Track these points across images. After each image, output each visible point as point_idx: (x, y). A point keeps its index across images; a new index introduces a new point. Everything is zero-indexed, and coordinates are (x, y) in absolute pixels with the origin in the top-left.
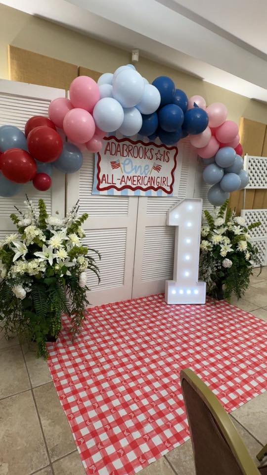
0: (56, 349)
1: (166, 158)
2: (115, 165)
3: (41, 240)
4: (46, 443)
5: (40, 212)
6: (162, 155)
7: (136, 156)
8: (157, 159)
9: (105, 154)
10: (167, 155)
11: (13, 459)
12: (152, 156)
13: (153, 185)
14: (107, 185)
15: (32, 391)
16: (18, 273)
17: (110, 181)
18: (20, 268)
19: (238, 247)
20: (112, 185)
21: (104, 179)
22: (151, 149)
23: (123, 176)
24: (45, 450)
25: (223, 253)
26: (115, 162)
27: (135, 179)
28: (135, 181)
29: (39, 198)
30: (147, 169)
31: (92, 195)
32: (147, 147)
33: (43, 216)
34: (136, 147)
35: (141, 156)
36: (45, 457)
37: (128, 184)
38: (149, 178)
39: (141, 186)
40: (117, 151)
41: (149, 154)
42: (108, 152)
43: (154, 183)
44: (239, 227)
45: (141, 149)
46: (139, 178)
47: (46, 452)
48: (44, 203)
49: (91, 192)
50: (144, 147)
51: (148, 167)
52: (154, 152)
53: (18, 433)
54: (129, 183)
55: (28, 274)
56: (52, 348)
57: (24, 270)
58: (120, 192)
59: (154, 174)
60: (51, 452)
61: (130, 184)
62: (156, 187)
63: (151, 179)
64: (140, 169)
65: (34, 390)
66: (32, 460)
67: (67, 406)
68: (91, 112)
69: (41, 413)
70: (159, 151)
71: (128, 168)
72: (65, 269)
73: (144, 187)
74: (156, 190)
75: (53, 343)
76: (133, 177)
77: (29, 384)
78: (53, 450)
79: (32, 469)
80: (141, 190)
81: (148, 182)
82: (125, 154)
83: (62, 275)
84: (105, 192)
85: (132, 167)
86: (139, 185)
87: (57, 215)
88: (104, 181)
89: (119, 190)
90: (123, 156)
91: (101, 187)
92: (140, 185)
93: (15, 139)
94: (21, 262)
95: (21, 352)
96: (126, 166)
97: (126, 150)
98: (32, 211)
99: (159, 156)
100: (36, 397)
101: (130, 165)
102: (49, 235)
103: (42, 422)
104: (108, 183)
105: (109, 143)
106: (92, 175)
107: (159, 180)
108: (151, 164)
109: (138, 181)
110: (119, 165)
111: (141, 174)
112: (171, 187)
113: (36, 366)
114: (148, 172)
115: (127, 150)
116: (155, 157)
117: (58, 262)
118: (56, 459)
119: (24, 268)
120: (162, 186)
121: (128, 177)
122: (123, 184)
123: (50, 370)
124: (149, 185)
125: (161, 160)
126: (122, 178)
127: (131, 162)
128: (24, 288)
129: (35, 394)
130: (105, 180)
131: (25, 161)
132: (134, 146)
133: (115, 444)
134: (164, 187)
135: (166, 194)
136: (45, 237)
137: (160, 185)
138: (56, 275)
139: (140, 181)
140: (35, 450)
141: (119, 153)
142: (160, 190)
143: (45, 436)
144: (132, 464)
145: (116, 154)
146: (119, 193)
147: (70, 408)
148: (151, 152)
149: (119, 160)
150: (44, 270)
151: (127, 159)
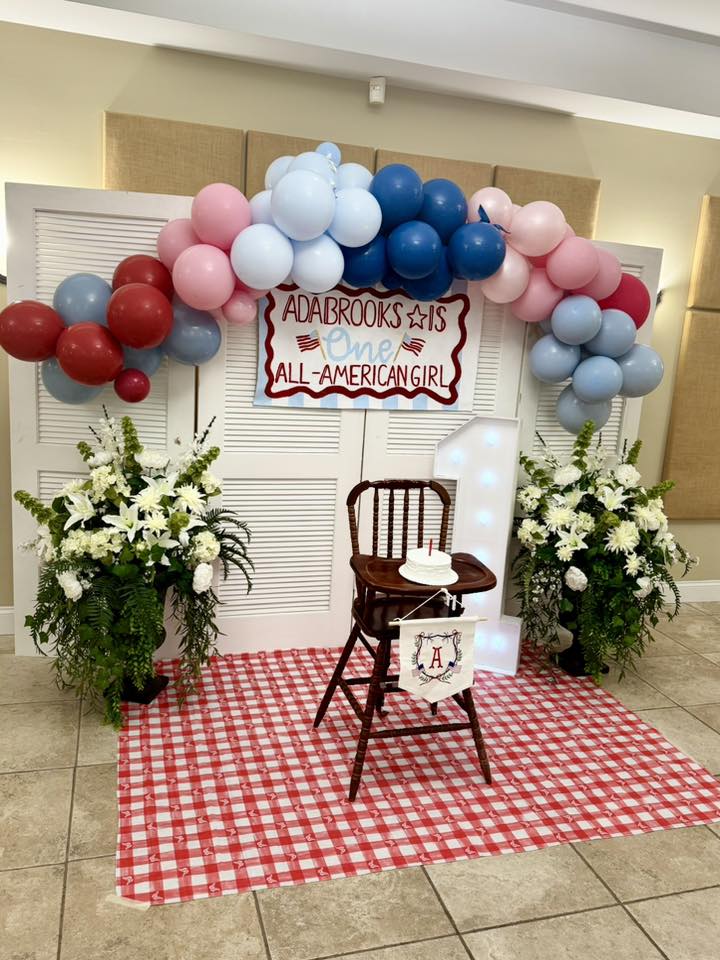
0: (144, 716)
1: (437, 321)
2: (307, 343)
3: (120, 494)
4: (69, 838)
5: (126, 440)
6: (426, 316)
7: (357, 320)
8: (411, 326)
9: (284, 320)
10: (439, 314)
11: (14, 845)
12: (399, 318)
13: (402, 385)
14: (289, 386)
15: (75, 771)
16: (73, 553)
17: (296, 376)
18: (75, 543)
19: (607, 542)
20: (300, 385)
21: (282, 373)
22: (396, 304)
23: (327, 367)
24: (65, 846)
25: (565, 554)
26: (307, 337)
27: (357, 371)
28: (356, 376)
29: (123, 416)
30: (386, 350)
31: (255, 406)
32: (386, 302)
33: (130, 447)
34: (357, 303)
35: (370, 321)
36: (61, 853)
37: (337, 384)
38: (393, 368)
39: (372, 387)
40: (311, 313)
41: (390, 316)
42: (291, 317)
43: (405, 380)
44: (620, 490)
45: (370, 306)
46: (366, 370)
47: (65, 848)
48: (131, 424)
49: (251, 399)
50: (377, 301)
51: (390, 345)
52: (402, 312)
53: (30, 817)
54: (341, 382)
55: (91, 555)
56: (138, 713)
57: (83, 547)
58: (319, 400)
59: (407, 359)
60: (74, 849)
61: (344, 384)
62: (410, 388)
63: (397, 372)
64: (368, 348)
65: (78, 770)
66: (40, 852)
67: (127, 800)
68: (227, 251)
69: (77, 800)
70: (417, 306)
71: (339, 349)
72: (157, 551)
73: (380, 389)
74: (410, 395)
75: (143, 707)
76: (352, 367)
77: (74, 759)
78: (76, 848)
79: (37, 862)
80: (370, 397)
81: (390, 377)
82: (332, 318)
83: (150, 563)
84: (284, 401)
85: (348, 346)
86: (366, 385)
87: (177, 445)
88: (282, 378)
89: (315, 395)
90: (327, 323)
91: (275, 389)
92: (368, 386)
93: (92, 298)
94: (80, 533)
95: (78, 711)
96: (333, 344)
97: (333, 310)
98: (115, 438)
99: (417, 318)
100: (77, 780)
101: (343, 341)
102: (138, 486)
103: (74, 812)
104: (290, 381)
105: (292, 298)
106: (254, 365)
107: (418, 373)
108: (396, 337)
109: (363, 376)
110: (316, 343)
111: (370, 360)
112: (452, 387)
113: (96, 736)
114: (389, 357)
115: (337, 310)
116: (406, 321)
117: (145, 538)
118: (76, 858)
119: (84, 543)
120: (427, 386)
121: (338, 368)
122: (327, 383)
123: (118, 745)
124: (392, 385)
125: (421, 327)
126: (325, 371)
127: (347, 335)
128: (79, 580)
129: (77, 775)
130: (285, 375)
131: (99, 346)
132: (352, 299)
133: (180, 861)
134: (433, 388)
135: (439, 406)
136: (129, 488)
137: (421, 385)
138: (138, 561)
139: (370, 377)
140: (49, 842)
141: (316, 318)
142: (421, 396)
143: (72, 828)
144: (194, 889)
145: (309, 318)
146: (317, 403)
147: (130, 803)
148: (396, 312)
149: (316, 332)
150: (117, 550)
151: (336, 329)
